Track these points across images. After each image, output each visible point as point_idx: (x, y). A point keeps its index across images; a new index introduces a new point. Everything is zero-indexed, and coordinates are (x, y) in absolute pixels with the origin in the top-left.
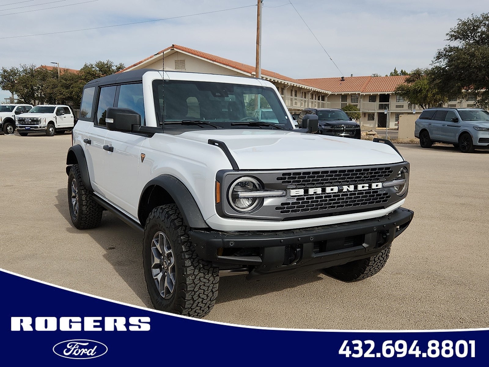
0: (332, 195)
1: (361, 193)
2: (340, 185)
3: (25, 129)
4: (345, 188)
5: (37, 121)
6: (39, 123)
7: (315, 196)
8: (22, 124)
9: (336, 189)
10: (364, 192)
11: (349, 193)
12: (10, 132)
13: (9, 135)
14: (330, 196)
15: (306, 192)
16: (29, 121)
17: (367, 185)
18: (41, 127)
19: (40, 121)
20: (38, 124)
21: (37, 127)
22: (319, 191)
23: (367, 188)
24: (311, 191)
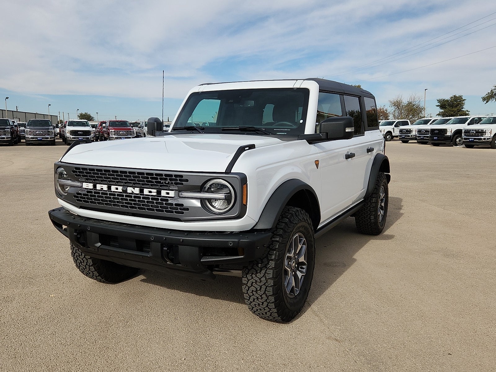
0: (116, 194)
1: (147, 197)
2: (126, 185)
3: (469, 140)
4: (130, 190)
5: (482, 132)
6: (483, 134)
7: (101, 192)
8: (467, 136)
9: (120, 189)
10: (150, 197)
11: (133, 195)
12: (459, 144)
13: (458, 146)
14: (114, 195)
15: (95, 186)
16: (474, 132)
17: (155, 191)
18: (485, 138)
19: (485, 133)
20: (482, 136)
21: (481, 139)
22: (105, 187)
23: (155, 194)
24: (99, 187)
